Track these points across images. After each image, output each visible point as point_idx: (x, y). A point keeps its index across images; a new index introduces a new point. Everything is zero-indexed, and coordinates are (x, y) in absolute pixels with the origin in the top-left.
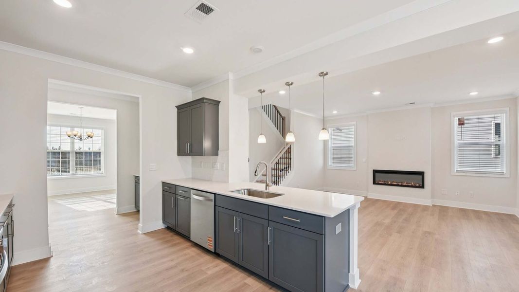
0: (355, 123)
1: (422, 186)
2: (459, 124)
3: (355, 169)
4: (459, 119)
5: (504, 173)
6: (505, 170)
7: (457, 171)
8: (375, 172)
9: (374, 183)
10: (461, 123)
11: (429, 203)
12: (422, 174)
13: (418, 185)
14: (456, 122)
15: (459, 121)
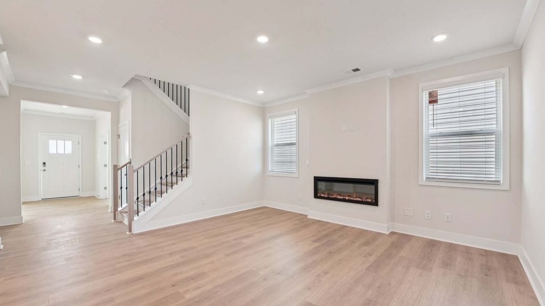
0: (296, 110)
1: (375, 203)
2: (430, 102)
3: (296, 175)
4: (430, 94)
5: (499, 181)
6: (502, 177)
7: (427, 178)
8: (317, 180)
9: (316, 196)
10: (433, 100)
11: (383, 229)
12: (374, 183)
13: (370, 200)
14: (426, 98)
15: (429, 98)
